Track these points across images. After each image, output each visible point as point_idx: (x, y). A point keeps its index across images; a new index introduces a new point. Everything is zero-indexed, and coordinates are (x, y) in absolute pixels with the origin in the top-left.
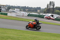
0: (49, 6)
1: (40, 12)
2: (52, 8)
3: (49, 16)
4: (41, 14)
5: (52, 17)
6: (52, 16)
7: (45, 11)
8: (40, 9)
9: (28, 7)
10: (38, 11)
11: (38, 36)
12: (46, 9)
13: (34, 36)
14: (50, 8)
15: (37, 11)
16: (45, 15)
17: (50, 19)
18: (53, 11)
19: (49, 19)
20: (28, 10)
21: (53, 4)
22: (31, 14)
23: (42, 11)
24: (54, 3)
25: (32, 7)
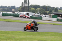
0: (24, 4)
1: (15, 11)
3: (24, 14)
4: (16, 13)
7: (20, 9)
8: (15, 8)
9: (2, 6)
10: (13, 10)
12: (21, 8)
14: (25, 7)
16: (20, 14)
18: (28, 9)
19: (24, 17)
20: (2, 9)
21: (28, 3)
22: (5, 13)
23: (17, 10)
24: (28, 1)
25: (6, 7)
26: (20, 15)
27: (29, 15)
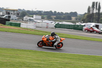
0: (91, 9)
1: (76, 20)
2: (96, 13)
3: (91, 26)
4: (77, 24)
5: (96, 29)
6: (97, 26)
7: (85, 18)
8: (76, 16)
9: (55, 12)
10: (73, 18)
11: (72, 61)
12: (86, 15)
13: (66, 61)
14: (93, 14)
15: (71, 19)
16: (84, 26)
17: (93, 31)
18: (99, 18)
19: (91, 32)
20: (55, 16)
21: (98, 7)
22: (60, 23)
23: (79, 19)
24: (99, 5)
25: (62, 13)
26: (85, 28)
27: (100, 27)
